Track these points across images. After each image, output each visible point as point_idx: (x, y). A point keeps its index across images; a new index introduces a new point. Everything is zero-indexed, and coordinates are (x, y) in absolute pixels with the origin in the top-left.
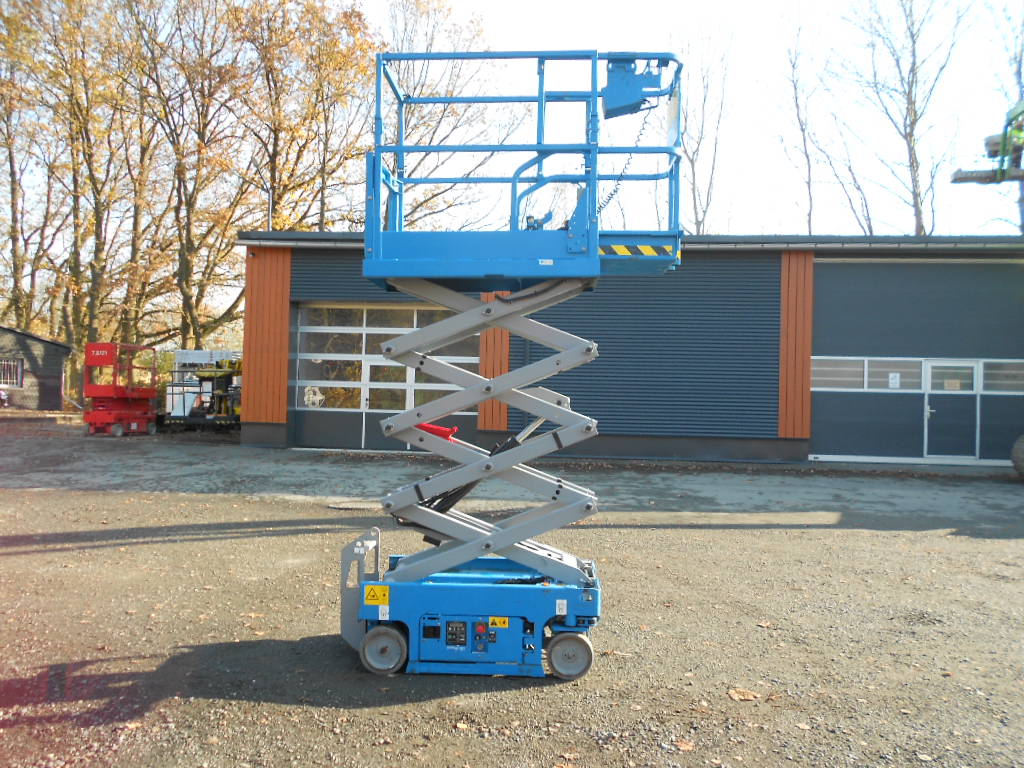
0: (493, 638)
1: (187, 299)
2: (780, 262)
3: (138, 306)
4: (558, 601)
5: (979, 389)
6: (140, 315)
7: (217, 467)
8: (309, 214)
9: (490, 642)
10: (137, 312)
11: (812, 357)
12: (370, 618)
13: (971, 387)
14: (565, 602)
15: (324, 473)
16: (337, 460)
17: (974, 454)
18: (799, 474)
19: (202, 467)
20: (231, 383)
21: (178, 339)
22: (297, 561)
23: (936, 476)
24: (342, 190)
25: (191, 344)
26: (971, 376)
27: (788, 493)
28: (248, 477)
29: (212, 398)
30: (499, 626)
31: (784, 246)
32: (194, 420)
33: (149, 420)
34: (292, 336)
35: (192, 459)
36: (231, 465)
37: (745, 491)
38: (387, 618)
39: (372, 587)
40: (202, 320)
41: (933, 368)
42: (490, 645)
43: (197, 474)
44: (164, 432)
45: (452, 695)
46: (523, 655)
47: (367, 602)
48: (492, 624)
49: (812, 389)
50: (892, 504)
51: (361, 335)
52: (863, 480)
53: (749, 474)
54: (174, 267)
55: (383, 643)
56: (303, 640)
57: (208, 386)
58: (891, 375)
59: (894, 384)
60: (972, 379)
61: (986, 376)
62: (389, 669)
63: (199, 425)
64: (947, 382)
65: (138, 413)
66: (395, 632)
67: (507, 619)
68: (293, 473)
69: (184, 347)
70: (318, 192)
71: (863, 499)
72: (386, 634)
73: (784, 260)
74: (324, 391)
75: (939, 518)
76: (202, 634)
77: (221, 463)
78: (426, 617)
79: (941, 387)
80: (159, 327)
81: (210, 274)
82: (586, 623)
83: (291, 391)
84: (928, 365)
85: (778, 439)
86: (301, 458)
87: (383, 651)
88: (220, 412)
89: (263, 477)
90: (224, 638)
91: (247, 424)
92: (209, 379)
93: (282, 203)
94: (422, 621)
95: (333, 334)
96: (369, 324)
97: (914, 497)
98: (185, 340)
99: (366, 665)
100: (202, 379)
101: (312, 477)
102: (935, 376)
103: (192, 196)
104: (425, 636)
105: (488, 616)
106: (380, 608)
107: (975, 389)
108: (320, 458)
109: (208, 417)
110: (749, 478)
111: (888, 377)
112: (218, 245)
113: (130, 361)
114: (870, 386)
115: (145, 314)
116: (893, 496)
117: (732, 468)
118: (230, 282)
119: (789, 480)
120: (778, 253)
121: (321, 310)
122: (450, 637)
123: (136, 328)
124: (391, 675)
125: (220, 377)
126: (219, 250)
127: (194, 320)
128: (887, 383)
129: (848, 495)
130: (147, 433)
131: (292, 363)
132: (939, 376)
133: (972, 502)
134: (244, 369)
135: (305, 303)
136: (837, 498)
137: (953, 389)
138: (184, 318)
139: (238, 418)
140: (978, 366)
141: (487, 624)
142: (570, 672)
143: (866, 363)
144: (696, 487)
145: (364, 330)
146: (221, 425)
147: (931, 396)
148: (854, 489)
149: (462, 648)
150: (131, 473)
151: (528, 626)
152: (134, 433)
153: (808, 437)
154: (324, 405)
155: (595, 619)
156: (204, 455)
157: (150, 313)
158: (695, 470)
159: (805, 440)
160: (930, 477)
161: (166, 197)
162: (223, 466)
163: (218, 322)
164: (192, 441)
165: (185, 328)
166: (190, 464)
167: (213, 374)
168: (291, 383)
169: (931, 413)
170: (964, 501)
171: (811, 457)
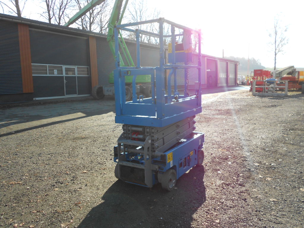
9: (190, 161)
11: (32, 64)
14: (200, 140)
17: (76, 94)
26: (74, 71)
38: (172, 166)
39: (169, 154)
47: (168, 162)
49: (33, 75)
55: (170, 177)
58: (55, 70)
59: (56, 73)
61: (78, 71)
73: (19, 27)
79: (68, 74)
84: (64, 67)
85: (23, 93)
102: (66, 71)
105: (190, 152)
106: (171, 162)
107: (75, 74)
111: (54, 71)
114: (49, 74)
140: (76, 68)
143: (47, 66)
147: (65, 77)
151: (196, 152)
153: (33, 92)
169: (66, 82)
171: (34, 99)
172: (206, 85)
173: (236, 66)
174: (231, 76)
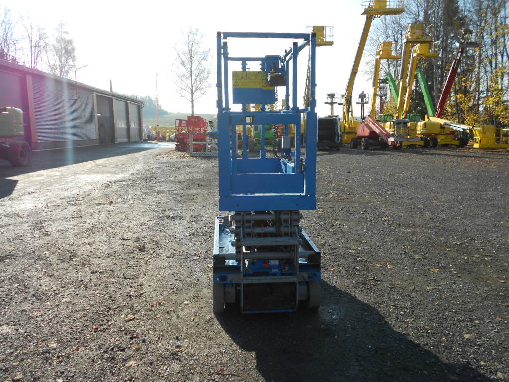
172: (98, 141)
173: (139, 109)
174: (134, 126)
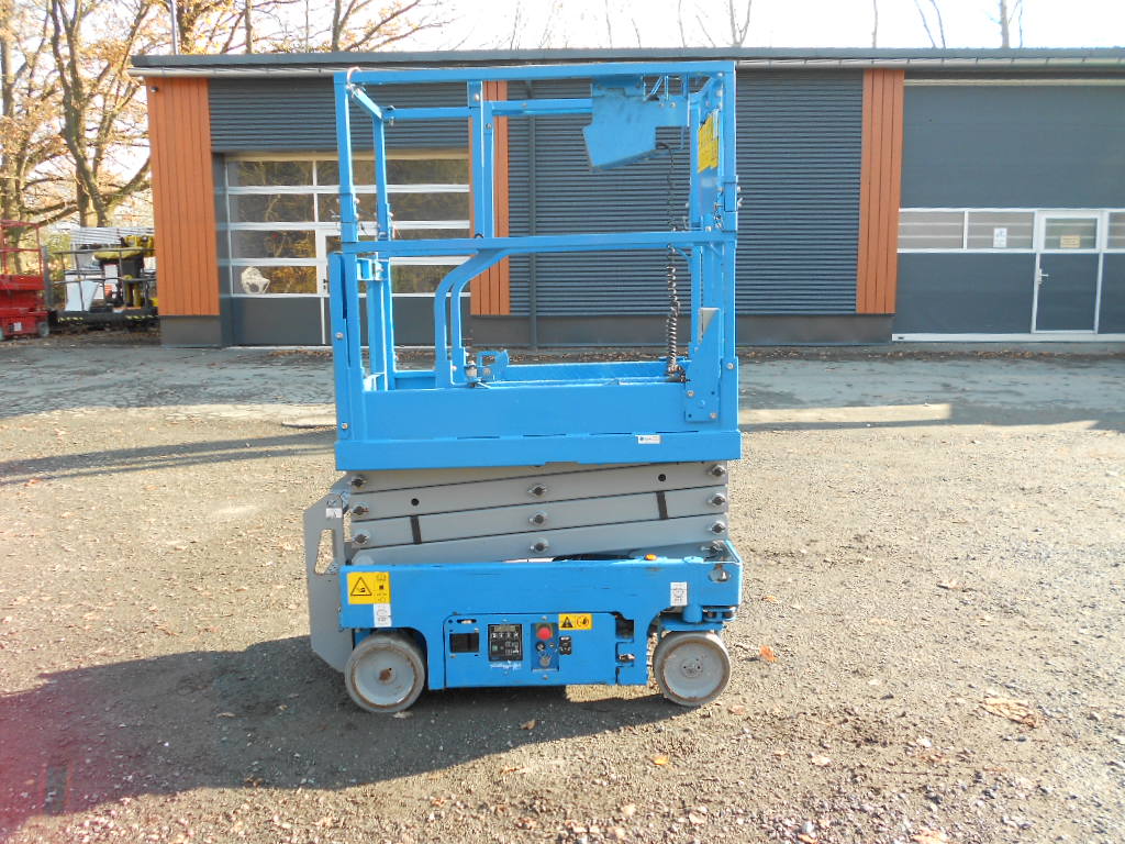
0: (566, 647)
1: (81, 161)
2: (862, 85)
3: (18, 174)
4: (673, 585)
5: (1102, 247)
6: (22, 187)
7: (129, 376)
8: (231, 45)
9: (562, 653)
10: (18, 182)
11: (901, 210)
12: (359, 624)
13: (1093, 244)
14: (684, 585)
15: (272, 378)
16: (293, 360)
17: (1092, 328)
18: (885, 358)
19: (110, 377)
20: (142, 265)
21: (76, 215)
22: (239, 510)
23: (1051, 355)
24: (273, 12)
25: (92, 219)
26: (1093, 231)
27: (883, 383)
28: (171, 387)
29: (119, 286)
30: (576, 627)
31: (867, 63)
32: (98, 316)
33: (39, 318)
34: (219, 200)
35: (94, 367)
36: (147, 372)
37: (829, 383)
38: (388, 624)
39: (360, 574)
40: (103, 190)
41: (1048, 221)
42: (563, 659)
43: (102, 387)
44: (59, 333)
45: (507, 749)
46: (617, 672)
47: (352, 601)
48: (564, 626)
49: (900, 251)
50: (1018, 394)
51: (311, 196)
52: (968, 363)
53: (825, 361)
54: (59, 124)
55: (384, 663)
56: (252, 649)
57: (111, 270)
58: (997, 231)
59: (1000, 242)
60: (1095, 234)
61: (1112, 231)
62: (396, 705)
63: (105, 323)
64: (1063, 239)
65: (22, 309)
66: (403, 645)
67: (588, 616)
68: (232, 379)
69: (83, 224)
70: (241, 15)
71: (979, 387)
72: (388, 649)
73: (867, 81)
74: (265, 271)
75: (1083, 410)
76: (85, 648)
77: (135, 371)
78: (455, 619)
79: (1057, 244)
80: (51, 202)
81: (108, 130)
82: (719, 616)
83: (223, 273)
84: (1042, 217)
85: (855, 316)
86: (242, 360)
87: (385, 676)
88: (131, 305)
89: (192, 386)
90: (123, 655)
91: (166, 318)
92: (113, 261)
93: (194, 29)
94: (448, 626)
95: (274, 196)
96: (321, 182)
97: (1039, 384)
98: (83, 215)
99: (357, 700)
100: (103, 262)
101: (258, 382)
102: (1049, 231)
103: (73, 23)
104: (453, 649)
105: (558, 613)
106: (376, 608)
107: (1098, 244)
108: (268, 359)
109: (116, 311)
110: (826, 365)
111: (992, 233)
112: (114, 91)
113: (16, 243)
114: (970, 245)
115: (28, 185)
116: (1016, 383)
117: (801, 354)
118: (138, 141)
119: (878, 366)
120: (858, 73)
121: (257, 164)
122: (495, 648)
123: (19, 202)
124: (400, 715)
125: (127, 259)
126: (117, 98)
127: (93, 190)
128: (992, 240)
129: (957, 383)
130: (37, 336)
131: (221, 237)
132: (1054, 230)
133: (1113, 387)
134: (158, 248)
135: (233, 154)
136: (947, 387)
137: (1071, 246)
138: (80, 188)
139: (155, 311)
140: (1102, 217)
141: (555, 625)
142: (693, 693)
143: (966, 215)
144: (766, 380)
145: (315, 189)
146: (134, 321)
147: (1043, 256)
148: (963, 377)
149: (516, 665)
150: (11, 389)
151: (625, 627)
152: (20, 336)
153: (893, 312)
154: (270, 290)
155: (733, 609)
156: (112, 361)
157: (33, 183)
158: (756, 357)
159: (890, 315)
160: (1045, 357)
161: (39, 29)
162: (137, 374)
163: (126, 190)
164: (97, 342)
165: (82, 201)
166: (94, 373)
167: (117, 254)
168: (222, 263)
169: (1043, 278)
170: (1103, 386)
171: (895, 337)
